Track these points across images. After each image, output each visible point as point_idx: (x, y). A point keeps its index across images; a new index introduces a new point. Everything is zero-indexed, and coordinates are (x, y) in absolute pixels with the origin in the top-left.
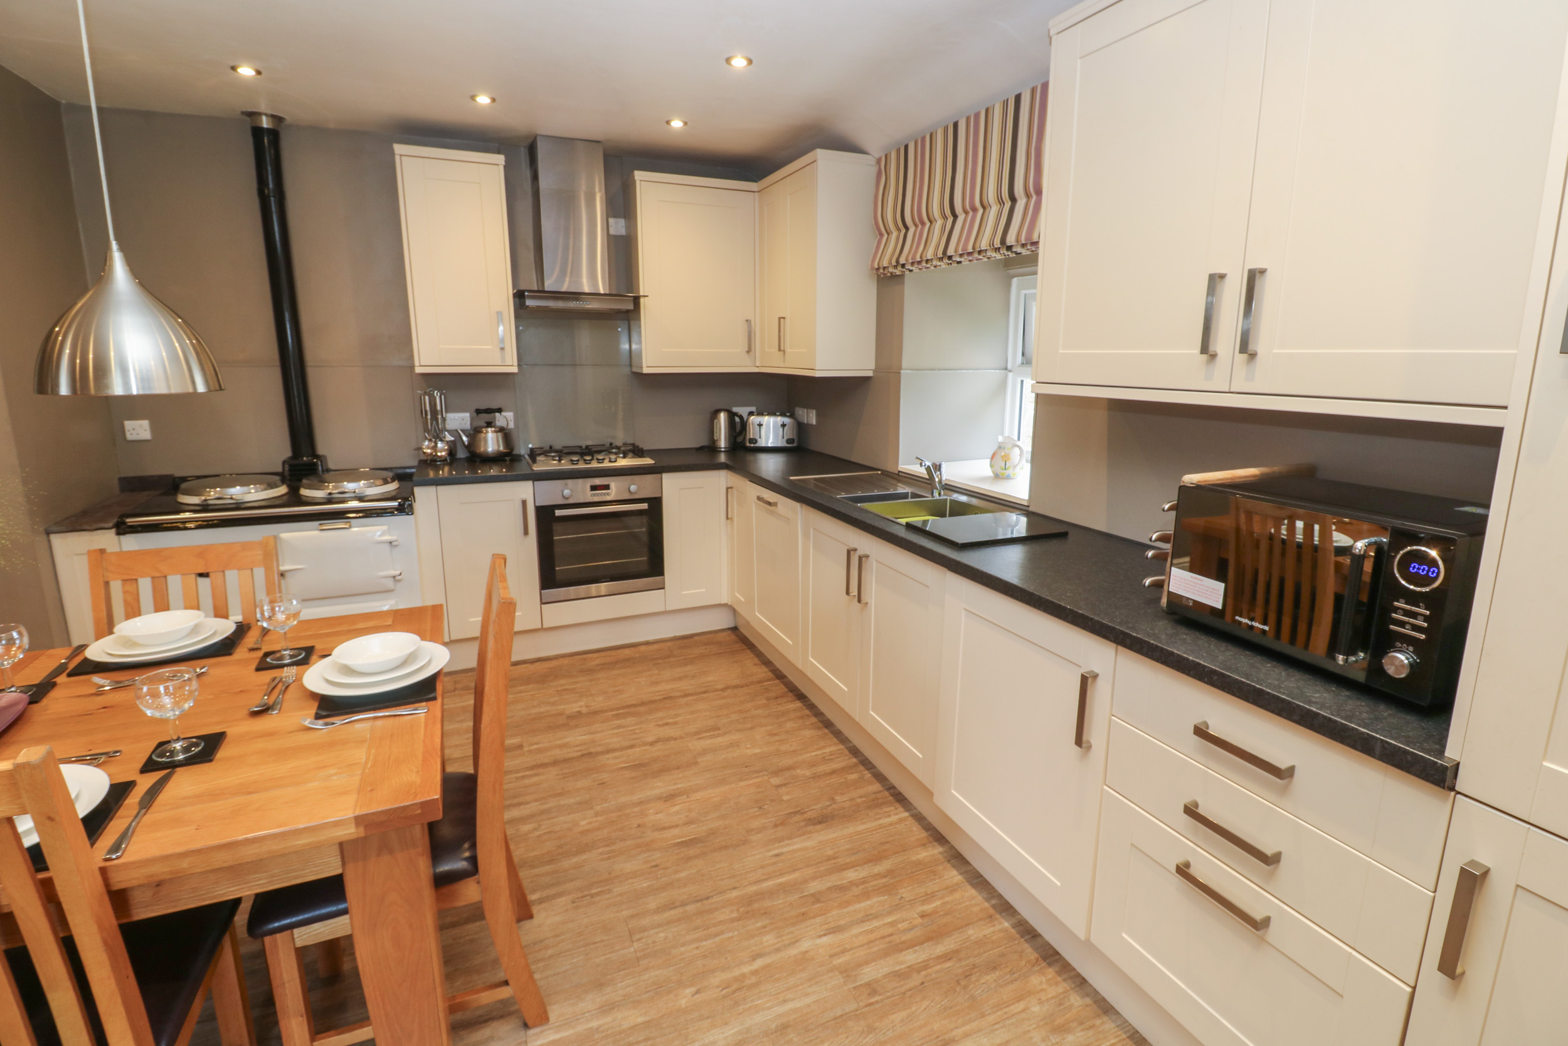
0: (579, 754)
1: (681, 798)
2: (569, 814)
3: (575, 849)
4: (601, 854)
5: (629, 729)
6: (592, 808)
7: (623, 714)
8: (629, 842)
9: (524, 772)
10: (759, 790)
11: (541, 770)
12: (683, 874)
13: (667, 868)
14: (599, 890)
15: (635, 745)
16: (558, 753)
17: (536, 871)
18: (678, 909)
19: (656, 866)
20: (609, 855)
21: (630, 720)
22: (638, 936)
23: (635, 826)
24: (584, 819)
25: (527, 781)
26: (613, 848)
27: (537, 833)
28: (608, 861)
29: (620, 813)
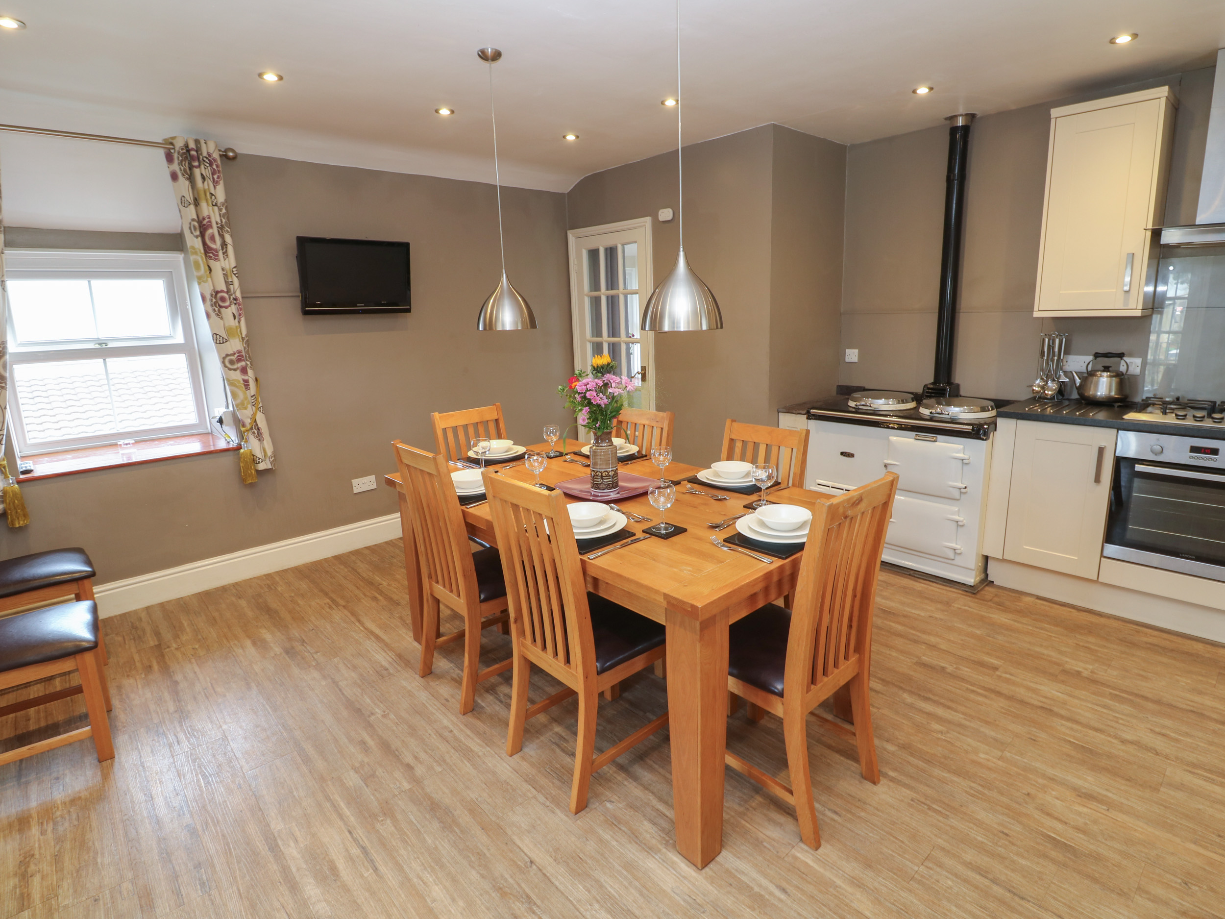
0: (1040, 704)
1: (1099, 805)
2: (979, 741)
3: (954, 768)
4: (971, 788)
5: (1114, 714)
6: (1002, 751)
7: (1123, 698)
8: (1004, 799)
9: (978, 688)
10: (1207, 868)
11: (993, 696)
12: (1023, 862)
13: (1013, 844)
14: (940, 809)
15: (1104, 732)
16: (1021, 693)
17: (911, 759)
18: (986, 880)
19: (1007, 835)
20: (976, 794)
21: (1126, 708)
22: (930, 865)
23: (1024, 791)
24: (987, 754)
25: (972, 696)
26: (986, 792)
27: (940, 736)
28: (970, 797)
29: (1022, 772)
